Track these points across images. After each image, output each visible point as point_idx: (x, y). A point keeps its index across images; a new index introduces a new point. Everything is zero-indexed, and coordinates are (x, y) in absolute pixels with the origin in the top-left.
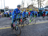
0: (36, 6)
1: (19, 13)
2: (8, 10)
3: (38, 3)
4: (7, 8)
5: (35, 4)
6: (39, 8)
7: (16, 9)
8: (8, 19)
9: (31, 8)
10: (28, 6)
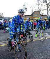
0: (44, 12)
1: (21, 22)
2: (2, 19)
3: (47, 8)
4: (1, 16)
5: (43, 10)
6: (48, 16)
7: (17, 16)
8: (2, 33)
9: (36, 15)
10: (32, 13)
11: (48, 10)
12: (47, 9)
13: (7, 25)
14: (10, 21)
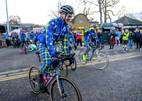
3: (100, 9)
4: (16, 22)
5: (93, 13)
6: (101, 23)
8: (16, 53)
11: (101, 13)
12: (100, 11)
13: (26, 40)
14: (32, 32)
